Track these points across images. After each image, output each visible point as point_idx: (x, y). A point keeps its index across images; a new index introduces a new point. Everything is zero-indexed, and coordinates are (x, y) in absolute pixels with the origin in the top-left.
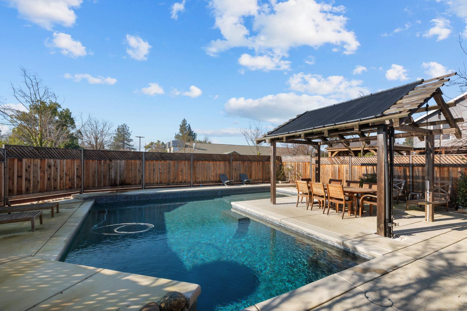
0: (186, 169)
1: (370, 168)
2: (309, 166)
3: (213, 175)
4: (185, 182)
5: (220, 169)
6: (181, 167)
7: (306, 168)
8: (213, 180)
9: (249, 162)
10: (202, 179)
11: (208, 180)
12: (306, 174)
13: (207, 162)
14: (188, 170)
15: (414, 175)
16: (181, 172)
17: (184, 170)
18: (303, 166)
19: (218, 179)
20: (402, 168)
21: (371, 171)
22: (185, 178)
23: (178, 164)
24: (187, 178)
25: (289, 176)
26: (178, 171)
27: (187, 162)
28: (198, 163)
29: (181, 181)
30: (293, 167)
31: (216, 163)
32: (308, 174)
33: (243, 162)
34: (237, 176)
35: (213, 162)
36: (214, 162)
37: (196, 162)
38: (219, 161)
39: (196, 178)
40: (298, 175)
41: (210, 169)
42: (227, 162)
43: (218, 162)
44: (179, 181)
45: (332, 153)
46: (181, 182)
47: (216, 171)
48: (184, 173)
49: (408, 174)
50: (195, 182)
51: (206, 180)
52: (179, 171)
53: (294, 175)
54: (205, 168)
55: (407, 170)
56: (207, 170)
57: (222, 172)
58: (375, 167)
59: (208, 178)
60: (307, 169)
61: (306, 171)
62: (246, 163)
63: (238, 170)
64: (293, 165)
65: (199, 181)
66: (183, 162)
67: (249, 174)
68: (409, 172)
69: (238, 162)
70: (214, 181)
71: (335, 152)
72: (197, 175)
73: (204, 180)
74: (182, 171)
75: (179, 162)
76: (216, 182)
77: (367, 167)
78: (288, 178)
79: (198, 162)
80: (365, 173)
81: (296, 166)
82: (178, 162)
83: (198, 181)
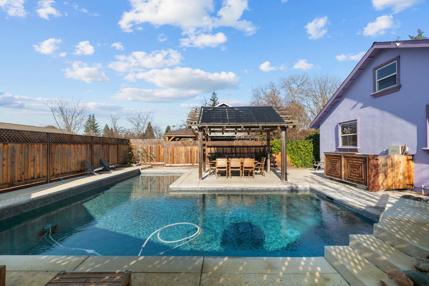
0: (40, 157)
1: (213, 149)
2: (163, 149)
3: (74, 163)
4: (39, 177)
5: (81, 154)
6: (33, 155)
7: (159, 151)
8: (74, 170)
9: (107, 146)
10: (62, 170)
11: (69, 171)
12: (159, 156)
13: (67, 146)
14: (43, 157)
15: (236, 152)
16: (32, 162)
17: (37, 159)
18: (156, 148)
19: (79, 168)
20: (230, 148)
21: (214, 151)
22: (38, 171)
23: (28, 149)
24: (41, 171)
25: (140, 159)
26: (28, 160)
27: (41, 145)
28: (57, 147)
29: (32, 176)
30: (144, 150)
31: (78, 148)
32: (162, 155)
33: (103, 146)
34: (97, 162)
35: (74, 145)
36: (76, 145)
37: (54, 146)
38: (81, 144)
39: (54, 169)
40: (150, 157)
41: (70, 156)
42: (88, 146)
43: (79, 145)
44: (30, 176)
45: (170, 138)
46: (33, 178)
47: (77, 157)
48: (38, 164)
49: (233, 152)
50: (52, 175)
51: (66, 171)
52: (30, 161)
53: (146, 157)
54: (65, 154)
55: (233, 150)
56: (67, 157)
57: (84, 159)
58: (216, 148)
59: (68, 167)
60: (161, 151)
61: (159, 153)
62: (105, 147)
63: (98, 155)
64: (145, 148)
65: (58, 173)
66: (36, 145)
67: (107, 159)
68: (234, 150)
69: (99, 146)
70: (76, 170)
71: (172, 137)
72: (55, 165)
73: (64, 171)
74: (34, 160)
75: (30, 146)
76: (77, 172)
77: (211, 148)
78: (139, 160)
79: (56, 145)
80: (210, 152)
81: (148, 149)
82: (28, 146)
83: (56, 172)
